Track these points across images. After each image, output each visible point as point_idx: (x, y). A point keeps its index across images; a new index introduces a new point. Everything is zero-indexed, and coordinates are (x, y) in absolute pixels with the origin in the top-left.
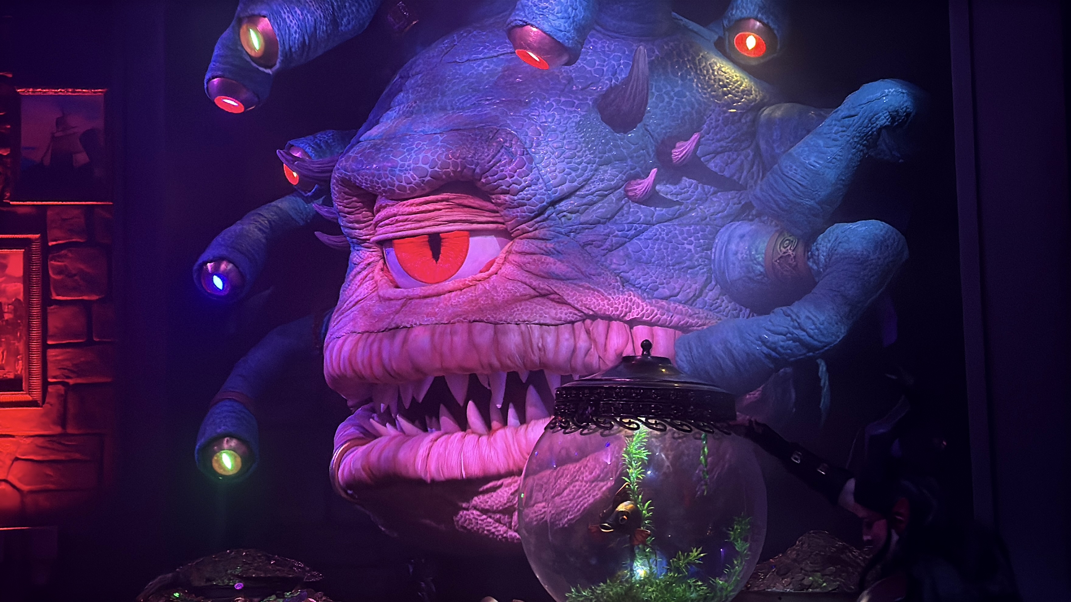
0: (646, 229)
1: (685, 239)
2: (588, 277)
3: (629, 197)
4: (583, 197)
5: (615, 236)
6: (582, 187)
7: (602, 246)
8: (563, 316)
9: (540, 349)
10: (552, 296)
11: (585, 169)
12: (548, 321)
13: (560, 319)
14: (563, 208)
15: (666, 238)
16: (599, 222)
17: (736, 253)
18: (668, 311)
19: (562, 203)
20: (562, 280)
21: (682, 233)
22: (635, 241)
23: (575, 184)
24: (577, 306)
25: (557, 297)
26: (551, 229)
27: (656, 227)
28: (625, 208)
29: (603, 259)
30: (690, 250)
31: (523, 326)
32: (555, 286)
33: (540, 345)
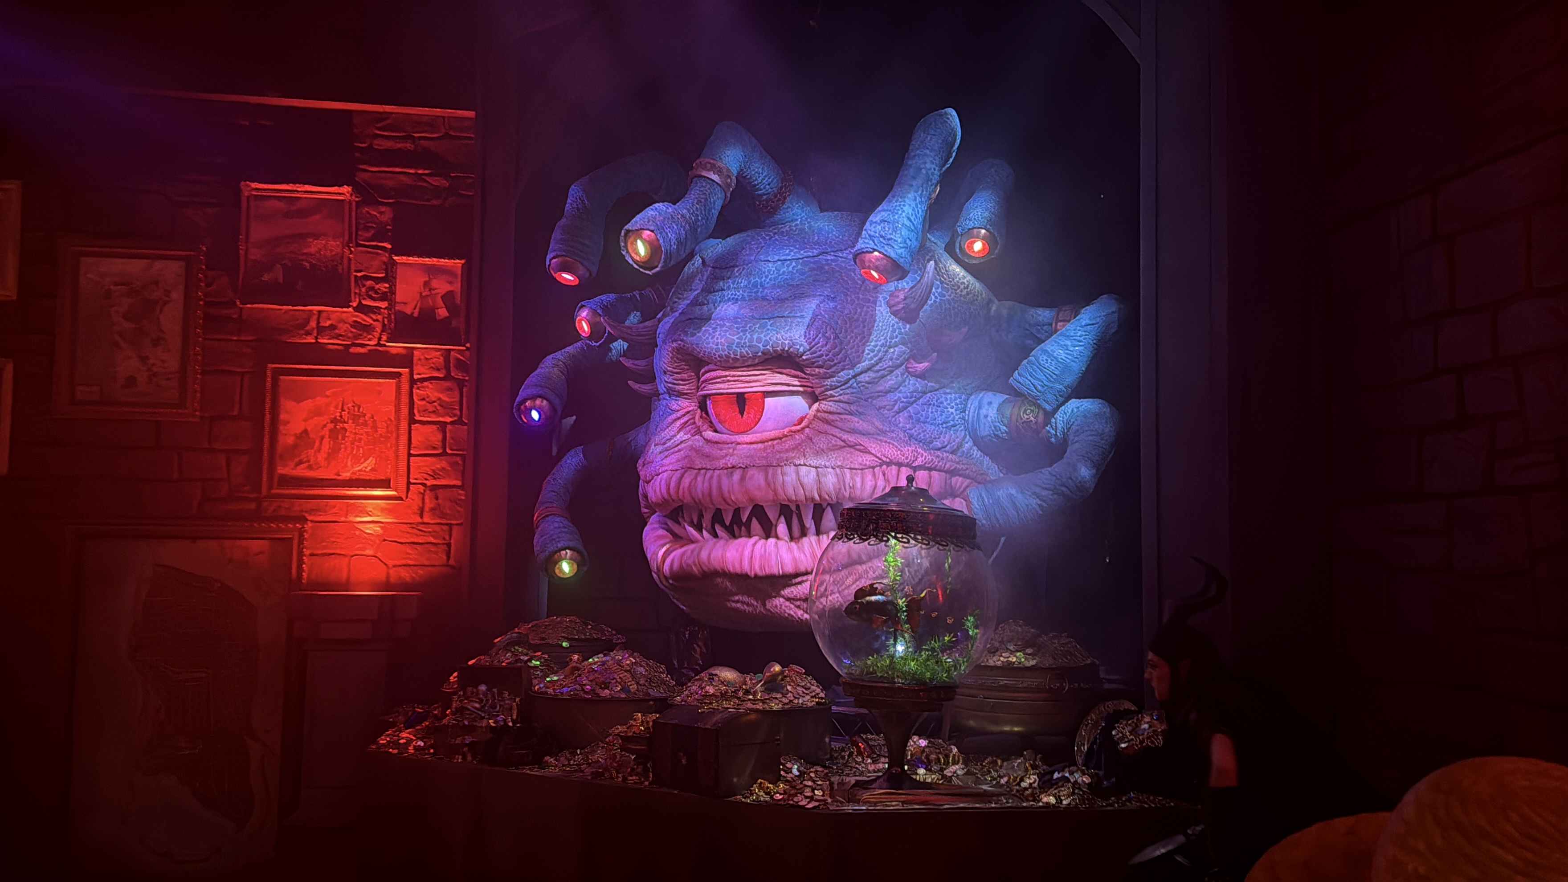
0: (921, 397)
1: (949, 404)
2: (884, 432)
3: (909, 372)
4: (878, 371)
5: (902, 402)
6: (877, 364)
7: (892, 409)
8: (868, 463)
9: (850, 487)
10: (858, 447)
11: (879, 351)
12: (857, 466)
13: (865, 465)
14: (863, 380)
15: (936, 403)
16: (890, 391)
17: (986, 416)
18: (942, 459)
19: (862, 376)
20: (864, 434)
21: (946, 399)
22: (914, 405)
23: (873, 362)
24: (879, 455)
25: (862, 448)
26: (854, 395)
27: (929, 395)
28: (907, 381)
29: (893, 419)
30: (952, 413)
31: (838, 470)
32: (862, 440)
33: (851, 485)
